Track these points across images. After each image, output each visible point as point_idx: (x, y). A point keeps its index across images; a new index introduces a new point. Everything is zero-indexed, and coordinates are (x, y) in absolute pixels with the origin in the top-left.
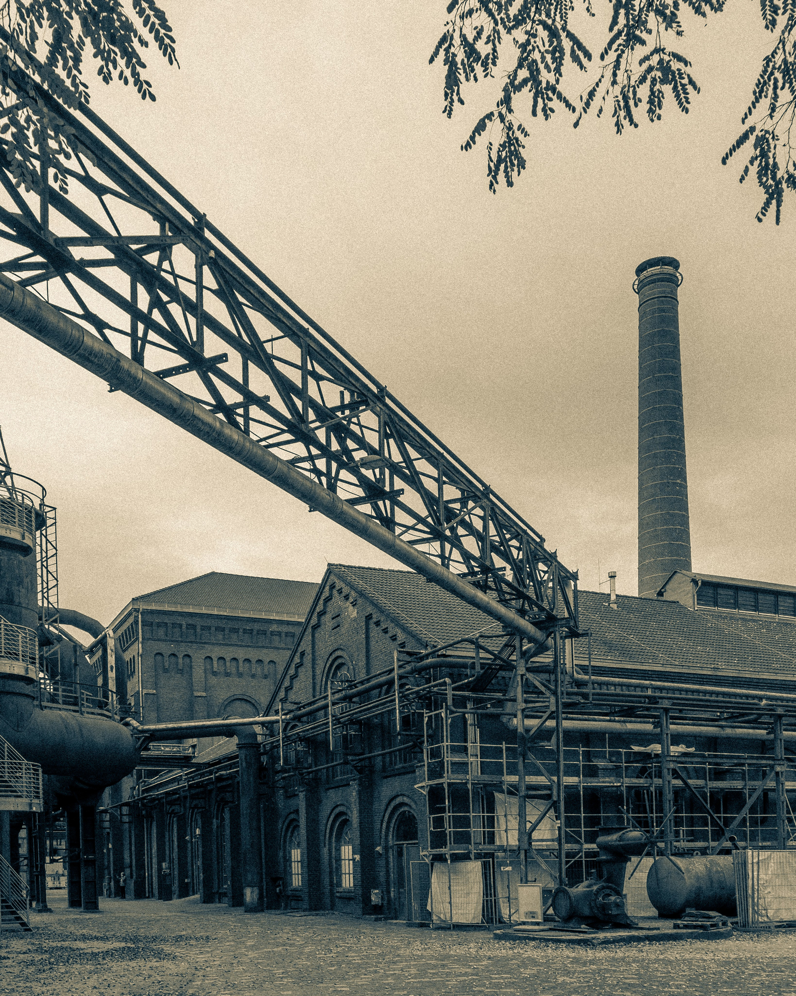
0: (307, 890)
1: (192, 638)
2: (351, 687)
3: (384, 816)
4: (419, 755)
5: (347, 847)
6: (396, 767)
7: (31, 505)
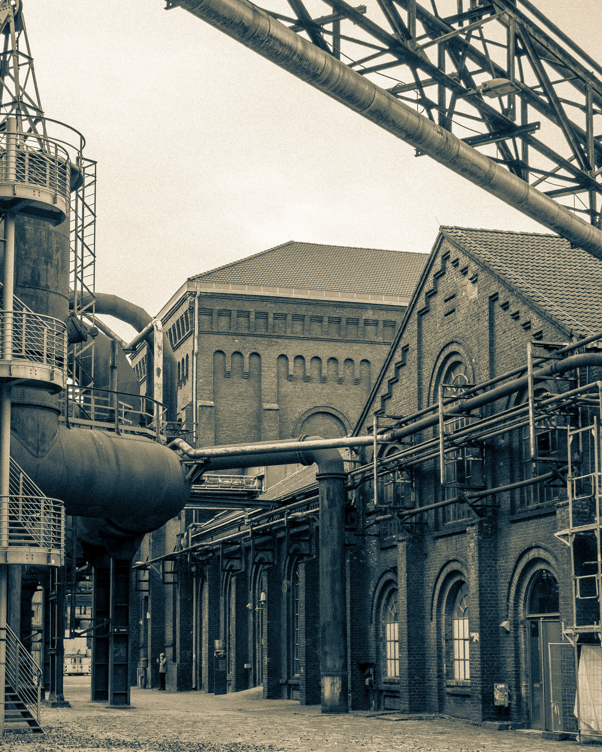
0: (406, 683)
1: (263, 331)
2: (469, 395)
3: (513, 576)
4: (561, 490)
5: (461, 621)
6: (530, 507)
7: (66, 157)
